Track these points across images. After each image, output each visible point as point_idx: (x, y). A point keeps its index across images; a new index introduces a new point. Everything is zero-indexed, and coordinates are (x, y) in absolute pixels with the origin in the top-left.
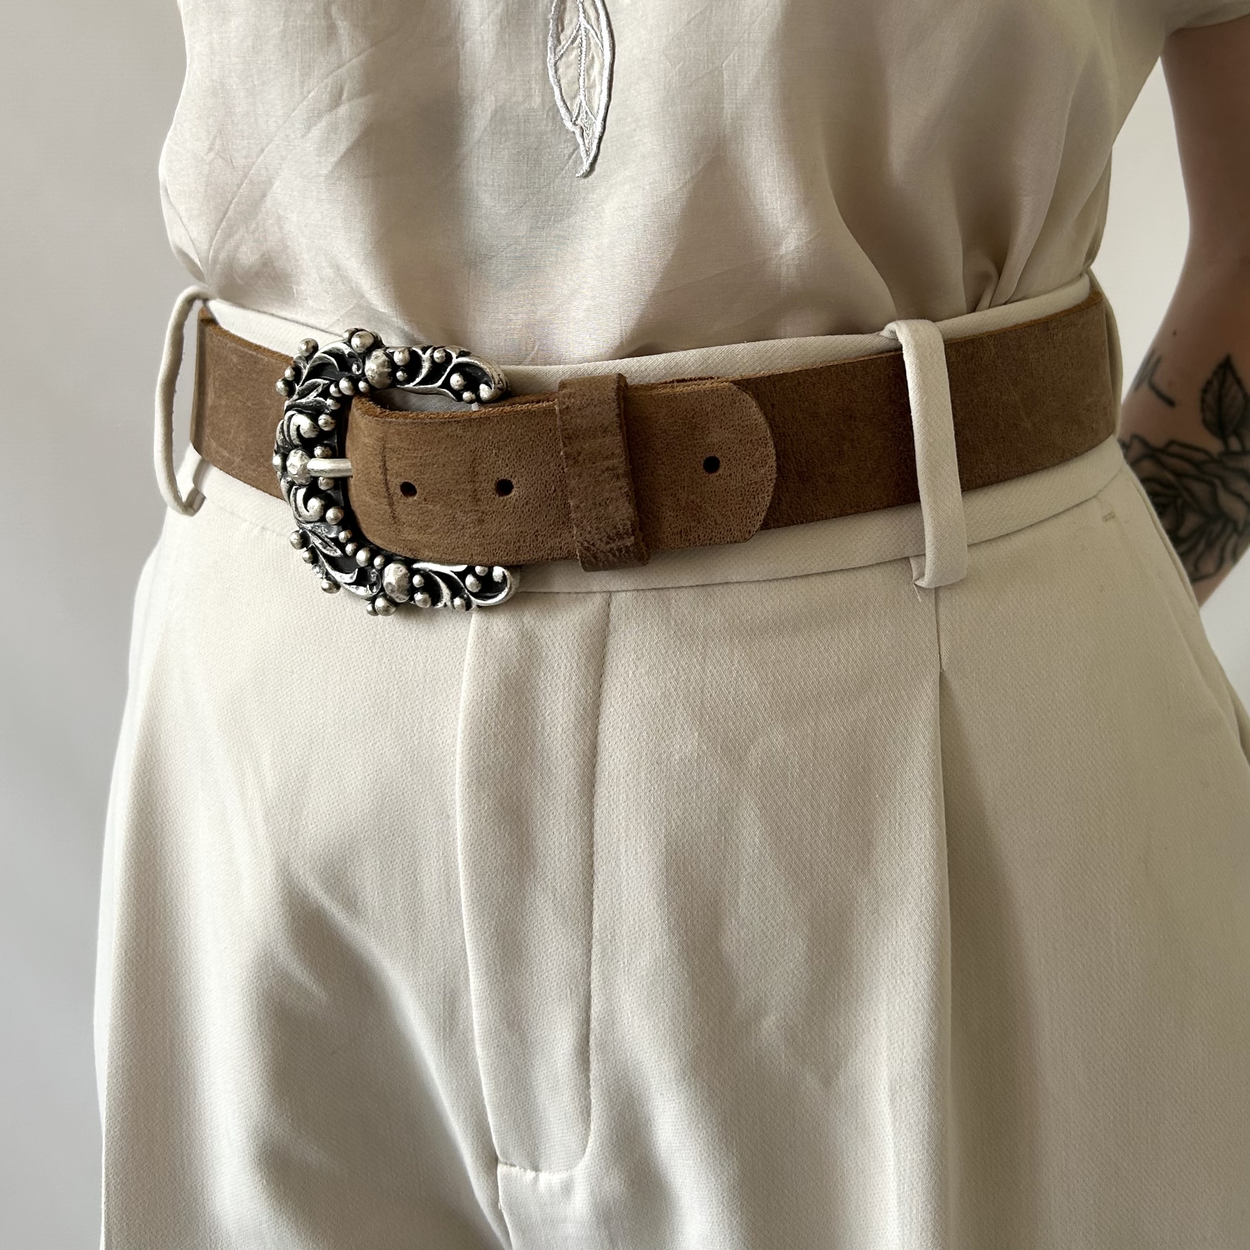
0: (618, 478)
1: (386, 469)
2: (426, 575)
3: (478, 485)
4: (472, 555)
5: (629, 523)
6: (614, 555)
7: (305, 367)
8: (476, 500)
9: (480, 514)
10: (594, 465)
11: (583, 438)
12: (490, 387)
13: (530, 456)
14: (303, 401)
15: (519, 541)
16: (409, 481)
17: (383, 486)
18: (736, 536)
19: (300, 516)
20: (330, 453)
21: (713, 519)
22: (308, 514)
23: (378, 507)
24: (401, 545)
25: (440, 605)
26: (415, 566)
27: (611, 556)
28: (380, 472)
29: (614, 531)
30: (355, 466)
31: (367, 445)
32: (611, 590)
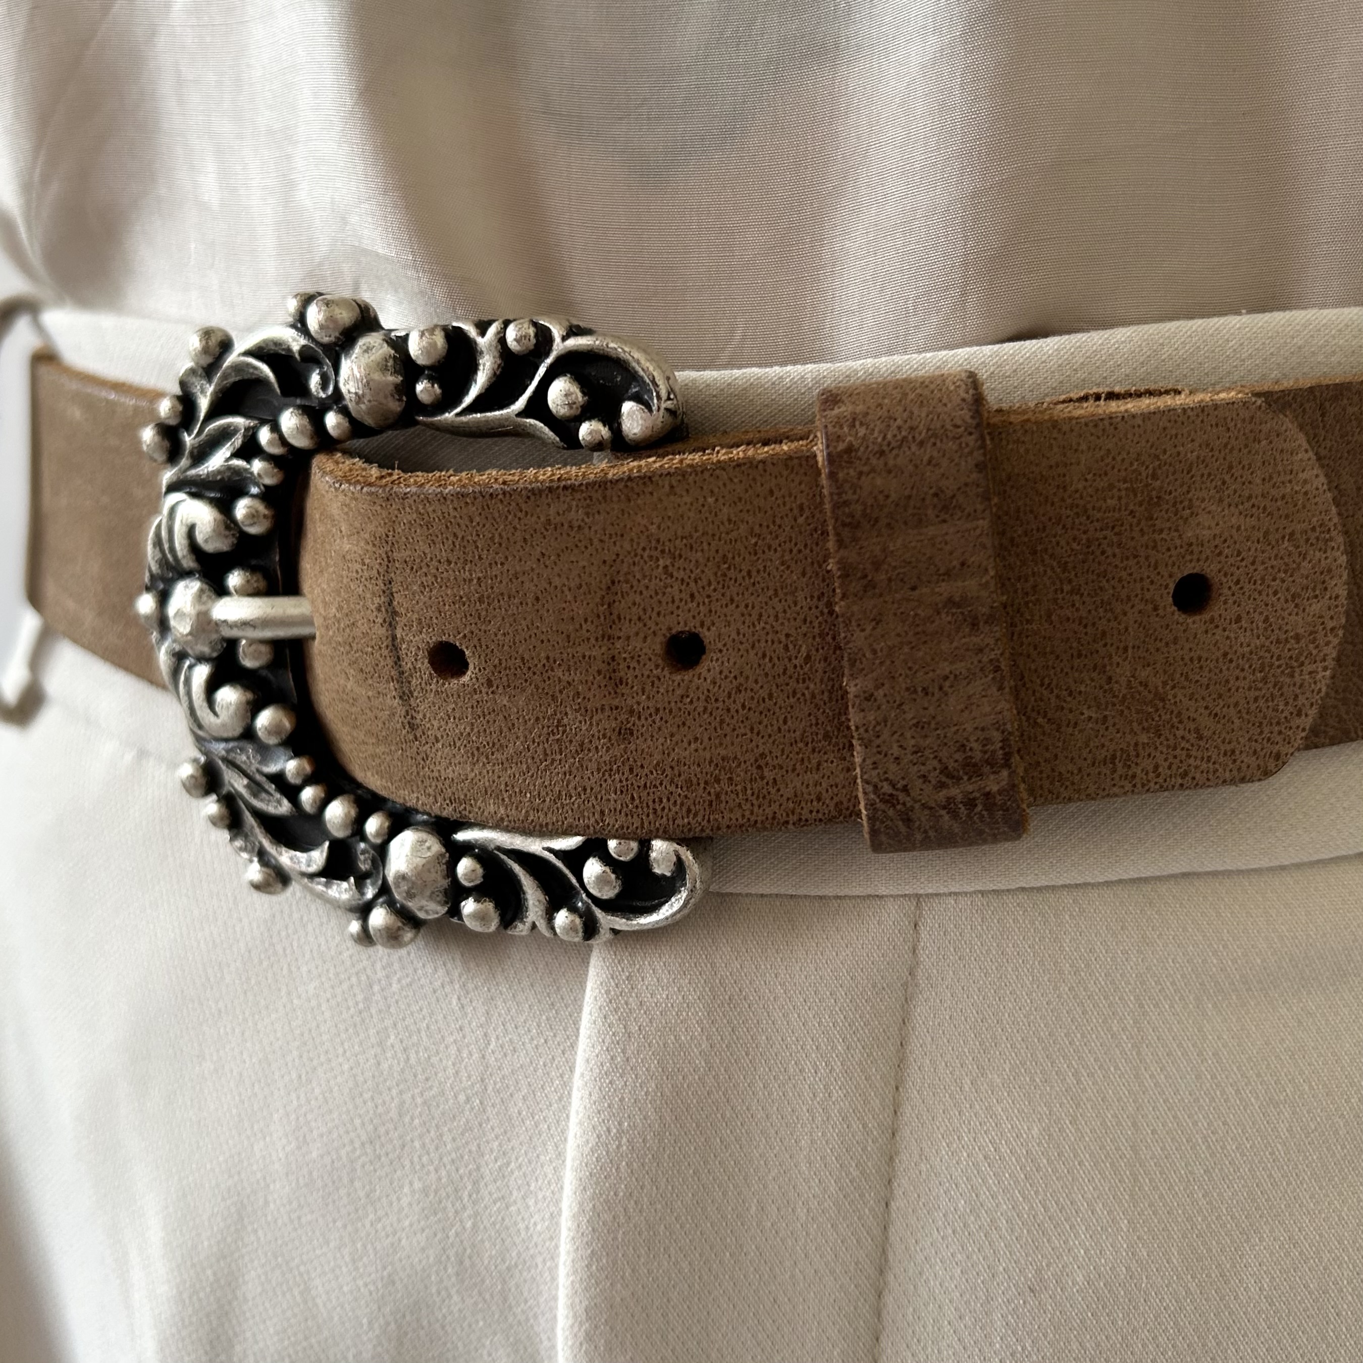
0: (974, 625)
1: (395, 613)
2: (484, 856)
3: (619, 645)
4: (602, 813)
5: (997, 736)
6: (955, 815)
7: (203, 391)
8: (615, 683)
9: (624, 717)
10: (917, 592)
11: (889, 524)
12: (649, 407)
13: (749, 573)
14: (202, 470)
15: (718, 781)
16: (451, 640)
17: (385, 652)
18: (1244, 766)
20: (262, 585)
21: (1192, 726)
22: (218, 720)
23: (376, 703)
24: (430, 791)
25: (521, 929)
26: (461, 836)
27: (947, 818)
28: (380, 620)
29: (959, 756)
30: (322, 611)
31: (348, 557)
32: (922, 892)
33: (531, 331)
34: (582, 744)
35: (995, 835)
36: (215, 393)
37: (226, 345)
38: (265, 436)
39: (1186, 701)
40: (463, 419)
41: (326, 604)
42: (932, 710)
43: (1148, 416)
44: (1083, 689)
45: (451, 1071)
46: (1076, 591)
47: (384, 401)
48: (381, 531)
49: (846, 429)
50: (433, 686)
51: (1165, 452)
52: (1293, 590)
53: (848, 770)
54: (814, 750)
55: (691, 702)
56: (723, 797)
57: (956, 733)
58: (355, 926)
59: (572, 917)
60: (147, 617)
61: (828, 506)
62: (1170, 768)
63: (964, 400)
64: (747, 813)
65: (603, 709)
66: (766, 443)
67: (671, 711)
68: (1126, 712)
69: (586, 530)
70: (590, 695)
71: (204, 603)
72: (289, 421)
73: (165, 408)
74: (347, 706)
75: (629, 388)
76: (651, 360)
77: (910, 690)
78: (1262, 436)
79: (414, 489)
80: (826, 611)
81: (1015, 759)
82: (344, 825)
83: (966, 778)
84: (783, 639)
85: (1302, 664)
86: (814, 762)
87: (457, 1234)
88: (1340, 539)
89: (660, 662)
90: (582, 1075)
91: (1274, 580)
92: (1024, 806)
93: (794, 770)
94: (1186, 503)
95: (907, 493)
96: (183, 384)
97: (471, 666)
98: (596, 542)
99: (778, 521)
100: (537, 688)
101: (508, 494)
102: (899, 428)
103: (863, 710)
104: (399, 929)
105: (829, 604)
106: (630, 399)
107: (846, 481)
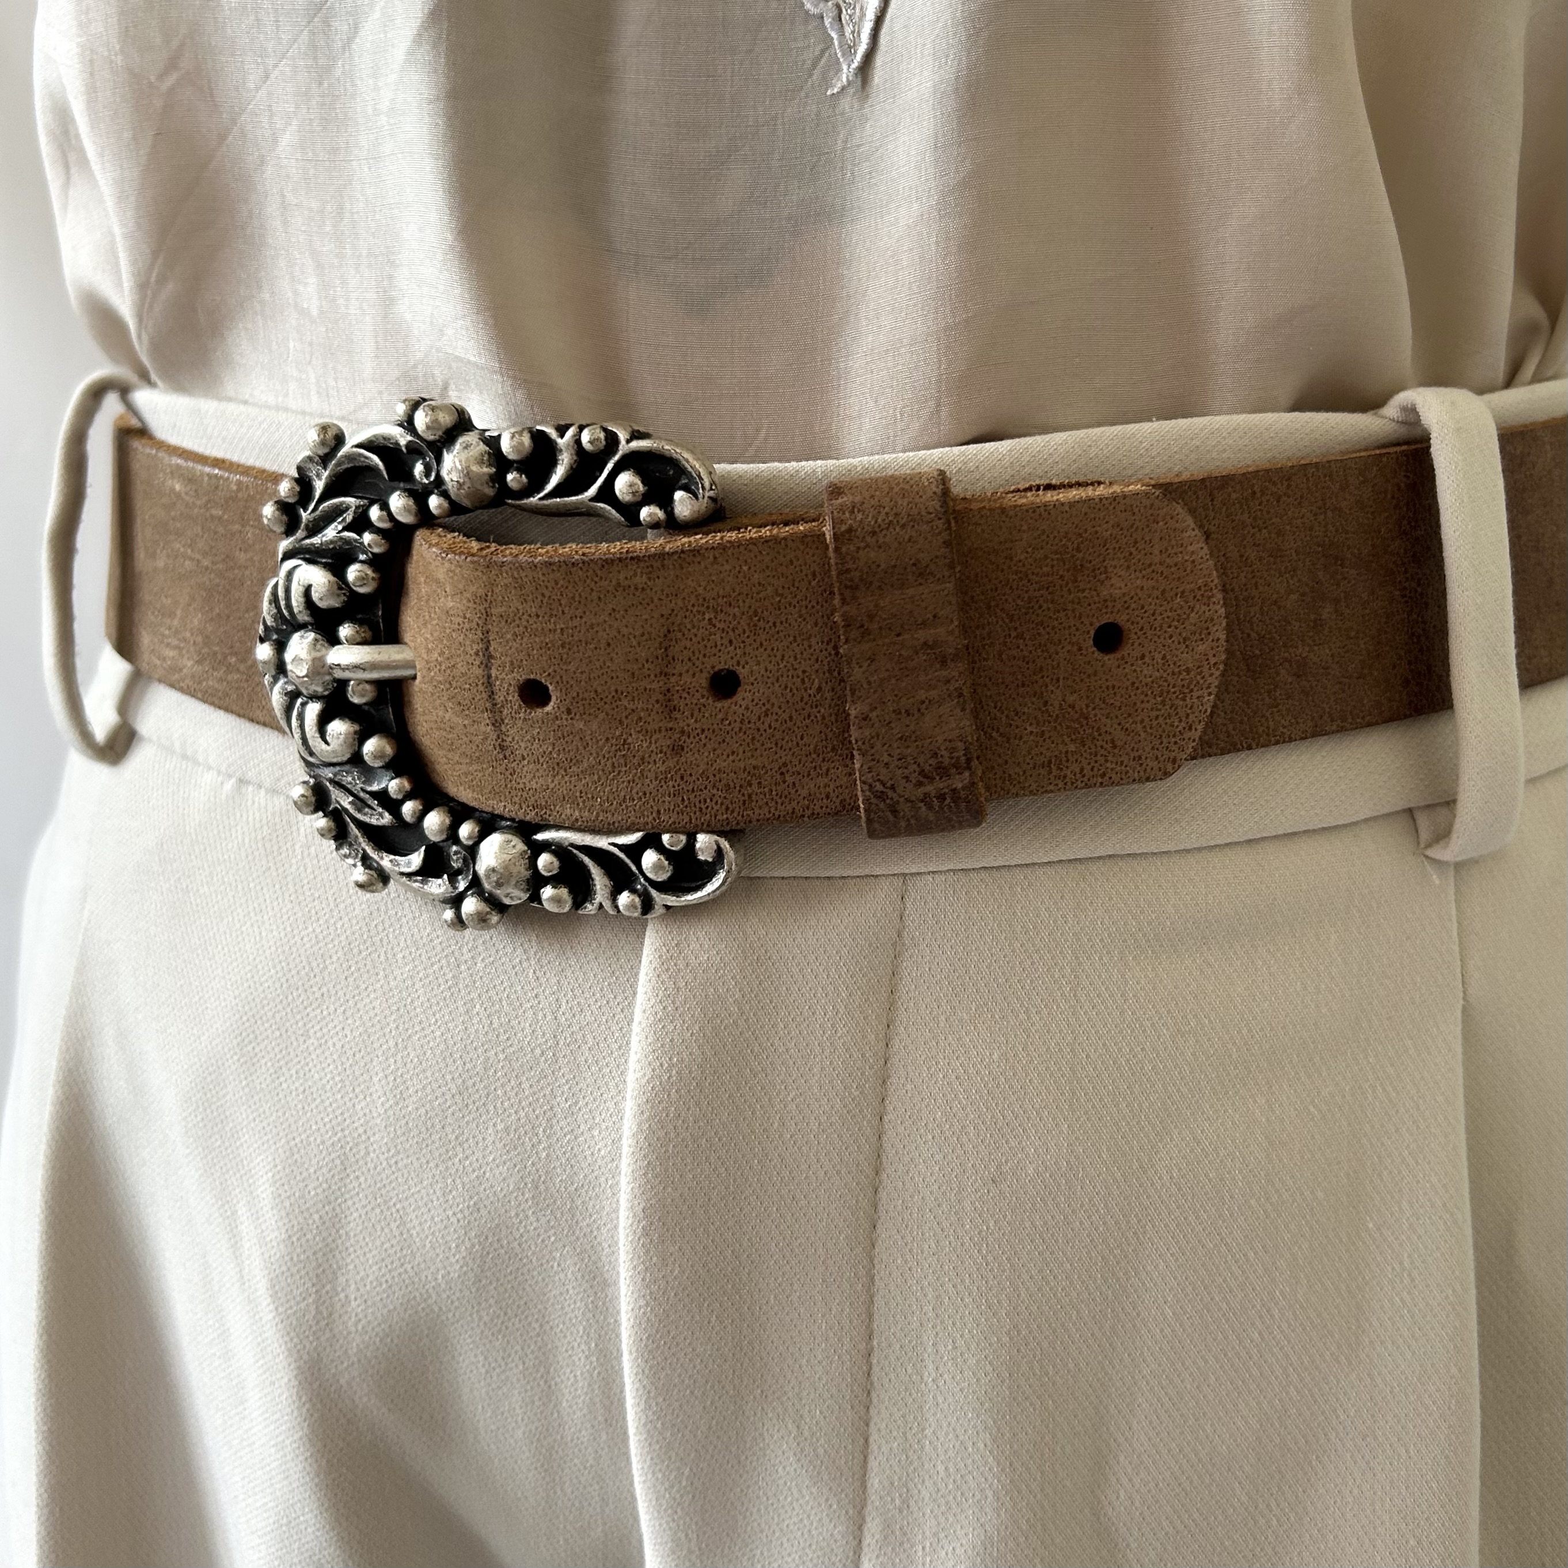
0: (943, 662)
1: (491, 657)
2: (560, 851)
3: (673, 680)
4: (659, 812)
5: (960, 745)
6: (930, 807)
7: (318, 476)
8: (670, 709)
9: (676, 736)
10: (900, 638)
11: (880, 587)
12: (695, 496)
13: (774, 624)
14: (316, 540)
15: (750, 785)
16: (538, 678)
17: (481, 688)
18: (1149, 768)
19: (312, 754)
20: (368, 635)
21: (1109, 738)
22: (328, 748)
23: (470, 729)
24: (516, 799)
25: (590, 908)
26: (540, 837)
27: (924, 808)
28: (477, 663)
29: (932, 761)
30: (425, 656)
31: (451, 612)
32: (907, 871)
33: (602, 435)
34: (643, 759)
35: (960, 823)
36: (330, 476)
37: (340, 439)
38: (375, 513)
39: (1104, 720)
40: (545, 502)
41: (429, 651)
42: (912, 727)
43: (1072, 504)
44: (1026, 710)
45: (528, 1031)
46: (1020, 636)
47: (479, 487)
48: (481, 592)
49: (847, 515)
50: (522, 715)
51: (1086, 531)
52: (1184, 635)
53: (850, 774)
54: (824, 760)
55: (730, 724)
56: (754, 797)
57: (931, 743)
58: (449, 914)
59: (632, 897)
60: (265, 663)
61: (834, 573)
62: (1092, 770)
63: (935, 493)
64: (772, 810)
65: (660, 731)
66: (786, 524)
67: (714, 731)
68: (1059, 727)
69: (648, 591)
70: (650, 719)
71: (319, 651)
72: (397, 502)
73: (284, 488)
74: (444, 734)
75: (679, 479)
76: (698, 459)
77: (896, 712)
78: (1160, 518)
79: (509, 558)
80: (833, 652)
81: (975, 763)
82: (441, 831)
83: (938, 778)
84: (800, 674)
85: (1192, 691)
86: (824, 769)
87: (533, 1164)
88: (1220, 596)
89: (705, 693)
90: (640, 1023)
91: (1170, 627)
92: (982, 799)
93: (809, 775)
94: (1102, 569)
95: (893, 563)
96: (299, 469)
97: (554, 698)
98: (656, 600)
99: (797, 584)
100: (607, 714)
101: (587, 563)
102: (887, 514)
103: (861, 728)
104: (487, 913)
105: (836, 648)
106: (680, 489)
107: (847, 554)
